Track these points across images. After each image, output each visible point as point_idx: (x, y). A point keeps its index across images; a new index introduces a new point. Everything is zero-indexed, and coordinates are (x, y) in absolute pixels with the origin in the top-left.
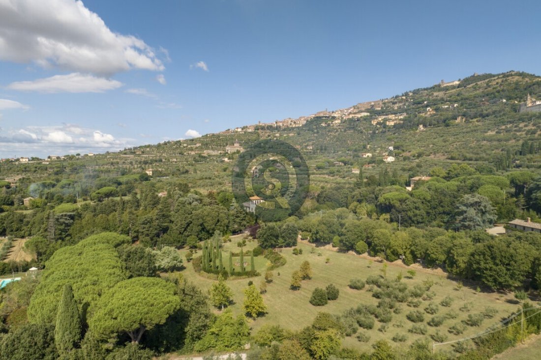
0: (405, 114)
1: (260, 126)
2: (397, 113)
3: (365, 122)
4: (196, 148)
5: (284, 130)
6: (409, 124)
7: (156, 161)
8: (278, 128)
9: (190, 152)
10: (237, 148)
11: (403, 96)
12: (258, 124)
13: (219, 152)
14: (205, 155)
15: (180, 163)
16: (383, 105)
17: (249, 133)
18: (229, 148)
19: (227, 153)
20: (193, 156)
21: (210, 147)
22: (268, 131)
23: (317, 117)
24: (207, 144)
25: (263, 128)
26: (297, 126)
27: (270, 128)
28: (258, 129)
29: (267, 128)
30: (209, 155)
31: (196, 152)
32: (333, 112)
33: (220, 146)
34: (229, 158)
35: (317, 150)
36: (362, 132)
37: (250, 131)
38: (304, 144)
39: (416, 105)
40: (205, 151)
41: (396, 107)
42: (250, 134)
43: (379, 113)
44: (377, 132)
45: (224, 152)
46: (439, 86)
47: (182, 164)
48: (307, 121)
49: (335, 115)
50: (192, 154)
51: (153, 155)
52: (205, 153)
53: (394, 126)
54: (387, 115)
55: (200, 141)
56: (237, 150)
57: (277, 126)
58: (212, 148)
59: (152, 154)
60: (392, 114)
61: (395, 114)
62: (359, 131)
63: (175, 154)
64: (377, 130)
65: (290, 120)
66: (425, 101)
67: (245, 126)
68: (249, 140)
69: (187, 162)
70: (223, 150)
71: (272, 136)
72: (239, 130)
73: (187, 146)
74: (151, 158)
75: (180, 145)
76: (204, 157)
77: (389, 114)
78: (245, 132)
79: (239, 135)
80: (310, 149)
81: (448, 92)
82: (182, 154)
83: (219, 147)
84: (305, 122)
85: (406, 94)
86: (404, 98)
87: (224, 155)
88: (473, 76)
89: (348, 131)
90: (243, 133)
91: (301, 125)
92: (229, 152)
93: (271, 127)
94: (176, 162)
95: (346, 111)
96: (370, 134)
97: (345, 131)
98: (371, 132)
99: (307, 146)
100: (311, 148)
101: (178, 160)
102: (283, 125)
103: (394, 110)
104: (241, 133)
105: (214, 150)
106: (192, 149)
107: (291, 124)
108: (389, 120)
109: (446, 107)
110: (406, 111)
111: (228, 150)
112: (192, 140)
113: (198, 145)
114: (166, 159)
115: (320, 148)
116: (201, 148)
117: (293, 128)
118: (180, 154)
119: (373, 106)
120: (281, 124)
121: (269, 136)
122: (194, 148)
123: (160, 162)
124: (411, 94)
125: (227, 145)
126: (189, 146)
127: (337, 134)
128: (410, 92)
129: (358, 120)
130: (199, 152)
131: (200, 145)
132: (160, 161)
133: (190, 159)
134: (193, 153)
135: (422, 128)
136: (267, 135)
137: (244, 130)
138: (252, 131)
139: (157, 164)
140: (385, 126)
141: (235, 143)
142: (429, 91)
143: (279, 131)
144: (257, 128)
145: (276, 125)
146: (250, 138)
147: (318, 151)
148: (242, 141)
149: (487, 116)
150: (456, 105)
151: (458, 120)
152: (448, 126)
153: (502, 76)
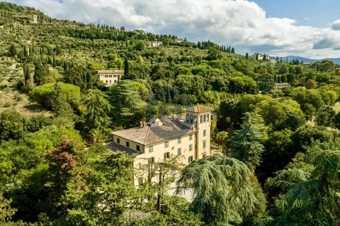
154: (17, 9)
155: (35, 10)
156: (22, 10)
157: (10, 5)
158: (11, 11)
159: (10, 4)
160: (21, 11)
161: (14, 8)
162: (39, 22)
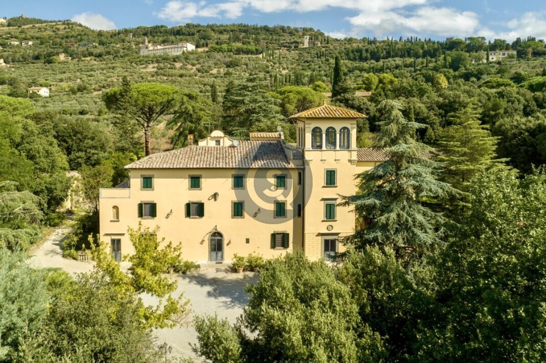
109: (16, 43)
149: (100, 55)
150: (30, 43)
151: (62, 57)
152: (51, 63)
153: (61, 23)
154: (289, 33)
155: (314, 31)
156: (296, 33)
157: (283, 29)
158: (283, 36)
159: (283, 27)
160: (294, 35)
161: (287, 31)
162: (312, 45)
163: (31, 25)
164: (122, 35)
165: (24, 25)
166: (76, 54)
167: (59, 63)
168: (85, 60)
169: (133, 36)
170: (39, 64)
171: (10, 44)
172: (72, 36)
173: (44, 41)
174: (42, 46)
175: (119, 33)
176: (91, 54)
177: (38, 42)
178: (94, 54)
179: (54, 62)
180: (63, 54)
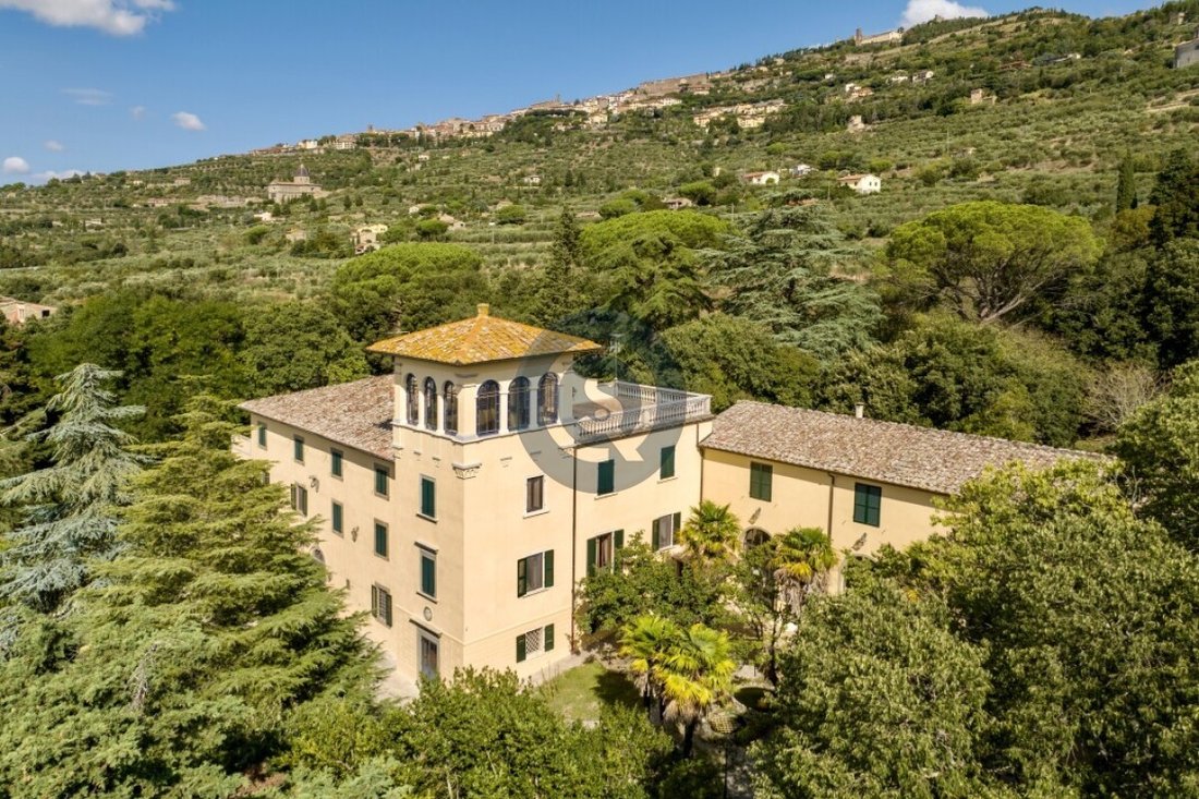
0: (781, 102)
1: (372, 136)
2: (757, 101)
3: (676, 120)
4: (174, 191)
5: (444, 145)
6: (811, 119)
7: (28, 225)
8: (425, 142)
9: (150, 201)
10: (302, 189)
11: (760, 64)
12: (366, 131)
13: (247, 200)
14: (202, 208)
15: (113, 231)
16: (713, 86)
17: (340, 152)
18: (278, 189)
19: (272, 202)
20: (160, 210)
21: (220, 187)
22: (396, 148)
23: (536, 114)
24: (209, 180)
25: (380, 141)
26: (479, 135)
27: (401, 140)
28: (367, 144)
29: (394, 140)
30: (212, 209)
31: (173, 201)
32: (577, 103)
33: (251, 184)
34: (276, 213)
35: (556, 184)
36: (673, 143)
37: (343, 146)
38: (511, 173)
39: (802, 82)
40: (200, 199)
41: (749, 87)
42: (342, 156)
43: (707, 103)
44: (716, 142)
45: (261, 200)
46: (852, 43)
47: (117, 234)
48: (508, 123)
49: (585, 109)
50: (157, 205)
51: (24, 211)
52: (201, 203)
53: (765, 127)
54: (729, 105)
55: (188, 172)
56: (304, 194)
57: (421, 135)
58: (225, 190)
59: (21, 208)
60: (745, 102)
61: (753, 101)
62: (665, 139)
63: (101, 207)
64: (716, 137)
65: (459, 123)
66: (829, 72)
67: (329, 135)
68: (340, 169)
69: (138, 227)
70: (259, 196)
71: (407, 160)
72: (311, 145)
73: (142, 186)
74: (13, 217)
75: (123, 181)
76: (198, 214)
77: (735, 104)
78: (328, 151)
79: (310, 158)
80: (534, 184)
81: (881, 53)
82: (125, 207)
83: (247, 188)
84: (502, 125)
85: (769, 62)
86: (764, 69)
87: (264, 206)
88: (934, 22)
89: (636, 141)
90: (322, 152)
91: (489, 134)
92: (278, 200)
93: (404, 138)
94: (98, 228)
95: (612, 99)
96: (697, 147)
97: (627, 138)
98: (700, 142)
99: (523, 175)
100: (537, 180)
101: (109, 222)
102: (439, 134)
103: (745, 94)
104: (316, 152)
105: (230, 196)
106: (159, 194)
107: (461, 131)
108: (743, 115)
109: (901, 79)
110: (781, 94)
111: (274, 195)
112: (165, 171)
113: (179, 182)
114: (64, 221)
115: (563, 180)
116: (190, 191)
117: (469, 141)
118: (116, 206)
119: (686, 87)
120: (433, 132)
121: (399, 160)
122: (167, 190)
123: (45, 230)
124: (780, 61)
125: (272, 179)
126: (150, 186)
127: (604, 146)
128: (777, 56)
129: (657, 116)
130: (182, 201)
131: (188, 182)
132: (43, 226)
133: (149, 220)
134: (160, 203)
135: (861, 126)
136: (392, 158)
137: (326, 145)
138: (349, 147)
139: (31, 235)
140: (735, 130)
141: (298, 174)
142: (826, 54)
143: (427, 148)
144: (363, 141)
145: (417, 134)
146: (342, 165)
147: (559, 189)
148: (319, 171)
149: (1067, 83)
150: (929, 74)
151: (977, 98)
152: (951, 113)
153: (1015, 18)
163: (948, 35)
164: (1152, 22)
165: (934, 36)
166: (1010, 86)
167: (966, 112)
168: (1026, 99)
169: (1185, 18)
170: (928, 118)
171: (890, 82)
172: (1024, 46)
173: (956, 65)
174: (950, 78)
175: (1146, 19)
176: (1045, 83)
177: (944, 69)
178: (1054, 81)
179: (958, 112)
180: (981, 91)
